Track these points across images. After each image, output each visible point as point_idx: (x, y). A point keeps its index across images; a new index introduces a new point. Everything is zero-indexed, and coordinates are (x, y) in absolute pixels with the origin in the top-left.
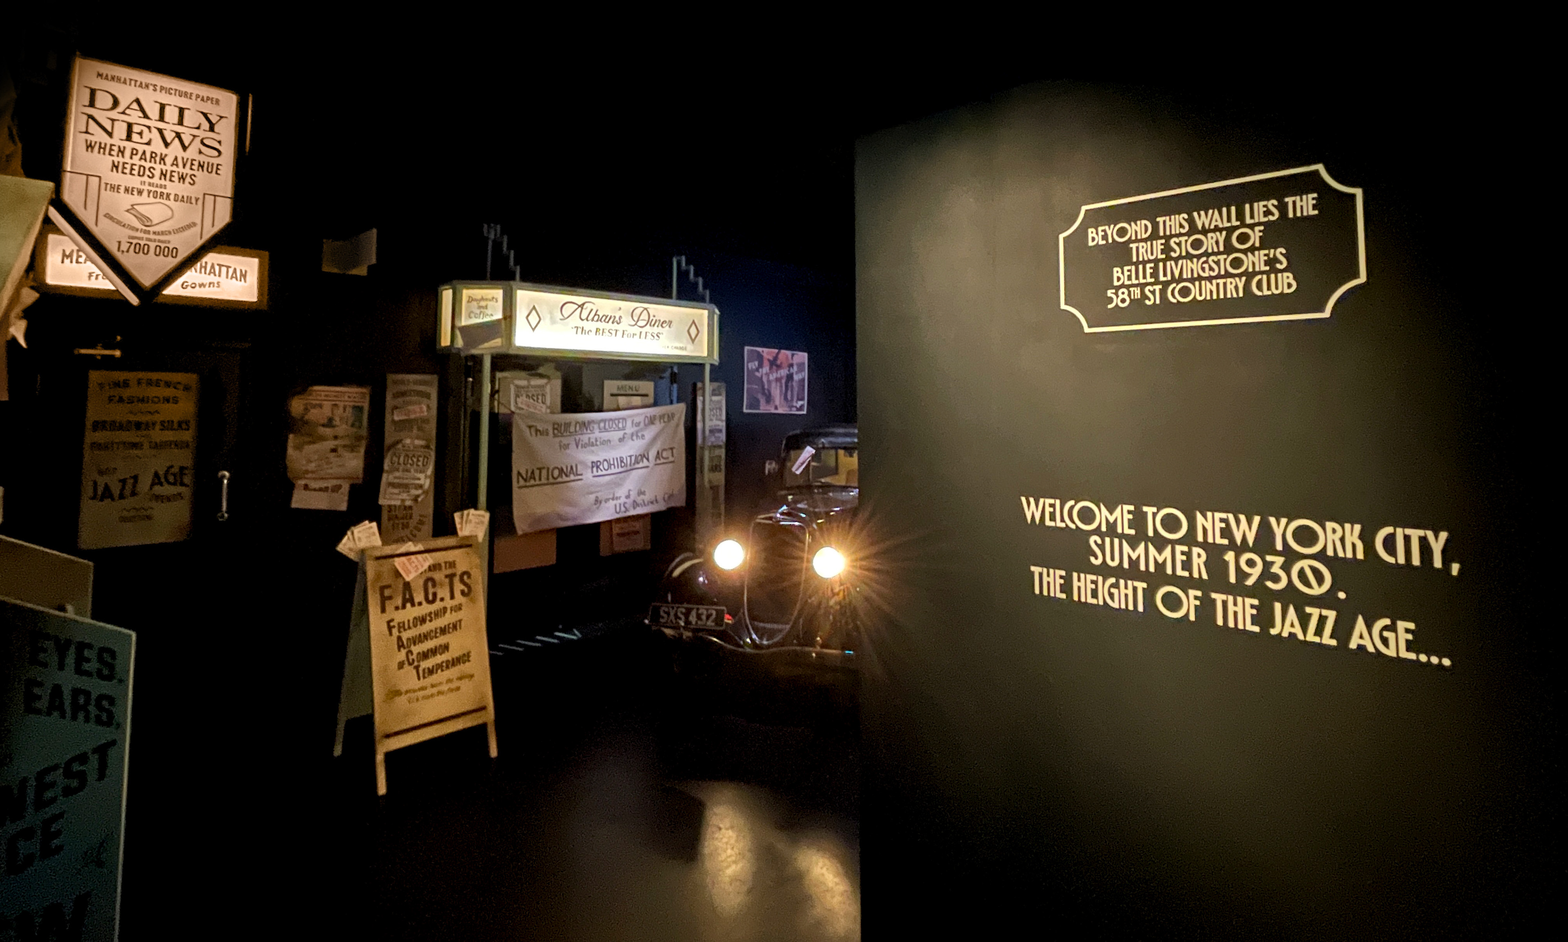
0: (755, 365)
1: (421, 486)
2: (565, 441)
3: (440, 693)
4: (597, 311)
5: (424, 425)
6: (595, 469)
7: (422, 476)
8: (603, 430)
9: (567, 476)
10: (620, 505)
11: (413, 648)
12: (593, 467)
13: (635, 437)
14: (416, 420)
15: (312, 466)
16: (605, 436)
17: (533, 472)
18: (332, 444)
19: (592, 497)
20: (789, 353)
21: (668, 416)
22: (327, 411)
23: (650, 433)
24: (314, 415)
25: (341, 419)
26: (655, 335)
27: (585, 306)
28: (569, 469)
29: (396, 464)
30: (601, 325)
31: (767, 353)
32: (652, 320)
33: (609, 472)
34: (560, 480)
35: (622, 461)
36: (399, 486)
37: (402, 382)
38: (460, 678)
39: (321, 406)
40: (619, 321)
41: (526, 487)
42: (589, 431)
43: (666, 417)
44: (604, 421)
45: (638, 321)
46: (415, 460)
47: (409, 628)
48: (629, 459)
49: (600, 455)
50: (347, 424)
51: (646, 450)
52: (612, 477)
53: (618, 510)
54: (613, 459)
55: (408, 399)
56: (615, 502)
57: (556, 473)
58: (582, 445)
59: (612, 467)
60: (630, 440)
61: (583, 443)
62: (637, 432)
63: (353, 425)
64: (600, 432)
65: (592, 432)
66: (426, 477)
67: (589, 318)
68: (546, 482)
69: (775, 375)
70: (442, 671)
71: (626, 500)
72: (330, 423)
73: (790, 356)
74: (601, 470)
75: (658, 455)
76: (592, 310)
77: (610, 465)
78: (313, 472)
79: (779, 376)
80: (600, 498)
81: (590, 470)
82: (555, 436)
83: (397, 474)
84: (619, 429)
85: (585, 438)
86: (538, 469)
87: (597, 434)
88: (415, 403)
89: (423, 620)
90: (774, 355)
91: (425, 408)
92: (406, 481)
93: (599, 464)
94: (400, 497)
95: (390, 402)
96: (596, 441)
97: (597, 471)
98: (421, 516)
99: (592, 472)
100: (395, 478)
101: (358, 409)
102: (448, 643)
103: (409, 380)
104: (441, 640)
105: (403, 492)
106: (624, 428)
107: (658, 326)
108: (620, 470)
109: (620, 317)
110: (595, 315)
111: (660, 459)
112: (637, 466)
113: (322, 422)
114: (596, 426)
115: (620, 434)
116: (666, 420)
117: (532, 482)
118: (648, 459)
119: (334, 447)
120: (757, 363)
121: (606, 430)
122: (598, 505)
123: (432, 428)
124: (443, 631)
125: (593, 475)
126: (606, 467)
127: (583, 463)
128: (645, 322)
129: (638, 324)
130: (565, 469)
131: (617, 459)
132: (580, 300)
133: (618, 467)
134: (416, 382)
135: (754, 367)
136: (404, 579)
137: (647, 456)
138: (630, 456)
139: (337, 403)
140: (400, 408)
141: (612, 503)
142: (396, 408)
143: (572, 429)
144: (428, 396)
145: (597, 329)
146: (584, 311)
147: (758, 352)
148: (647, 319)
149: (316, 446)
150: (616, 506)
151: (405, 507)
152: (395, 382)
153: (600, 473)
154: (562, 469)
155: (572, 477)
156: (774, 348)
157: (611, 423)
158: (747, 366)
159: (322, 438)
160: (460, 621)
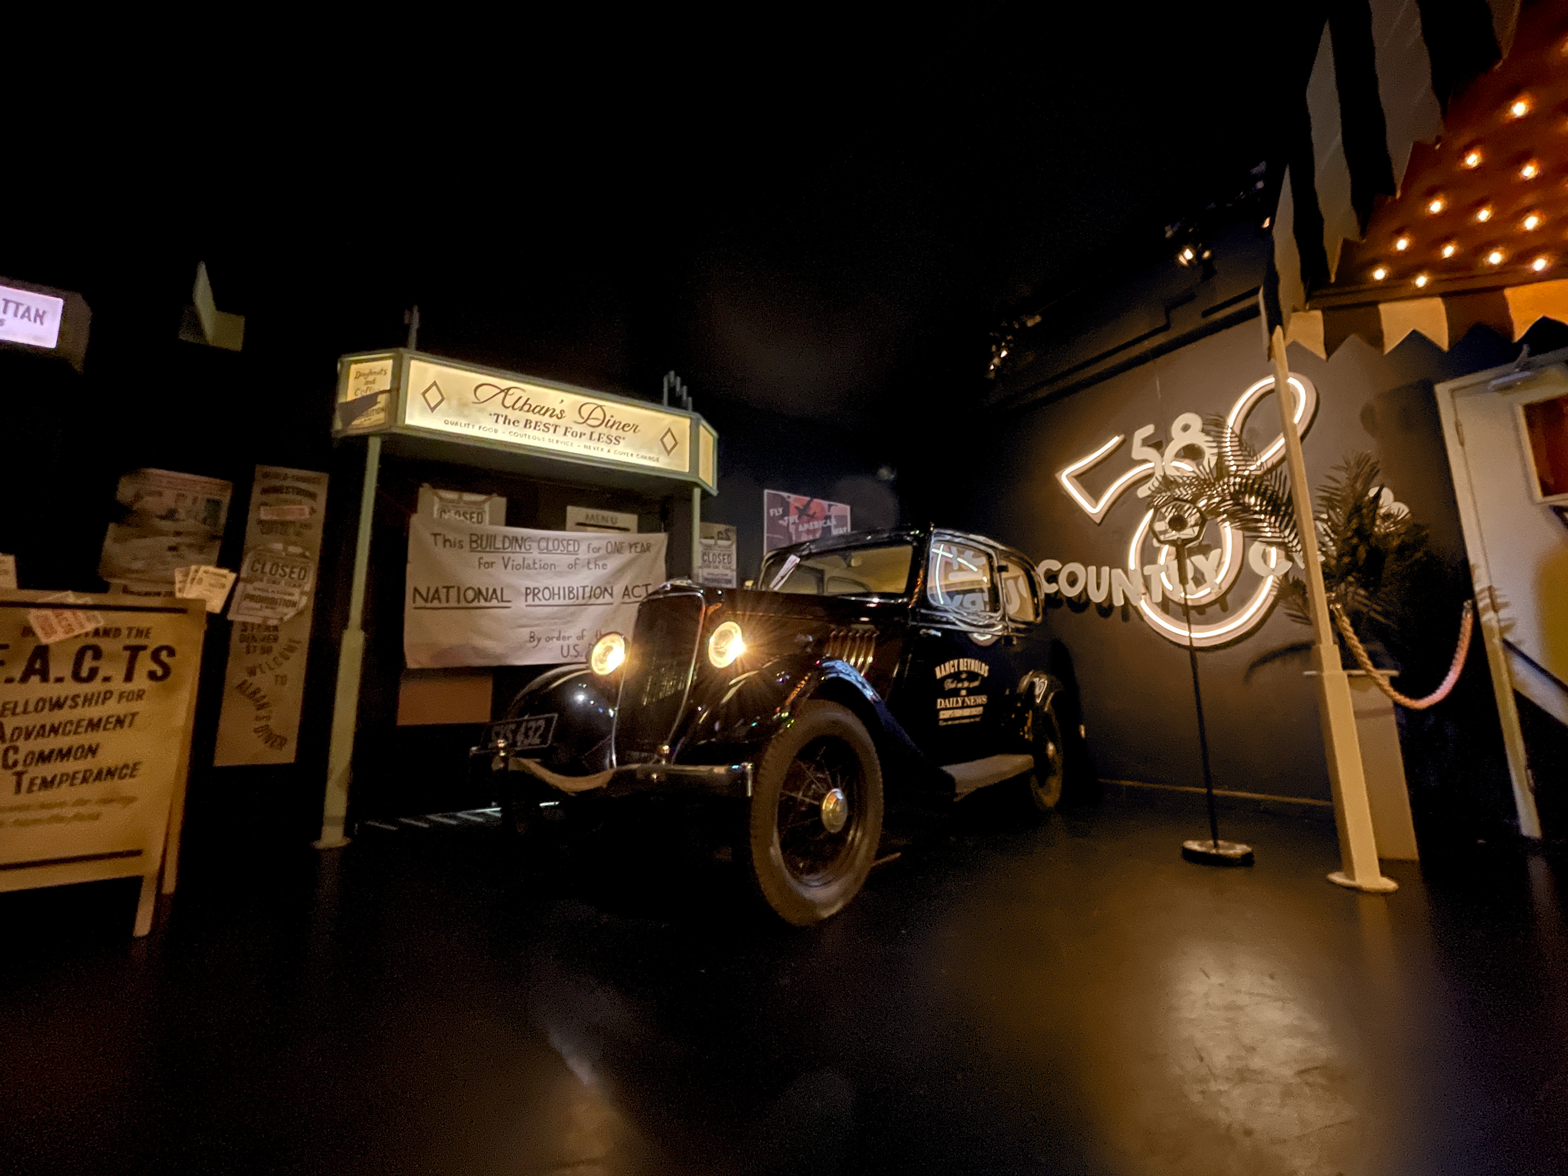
0: (778, 512)
1: (294, 604)
2: (487, 557)
3: (59, 819)
4: (528, 399)
5: (304, 531)
6: (530, 597)
7: (297, 591)
8: (545, 551)
9: (486, 600)
10: (569, 646)
11: (20, 743)
12: (527, 595)
13: (592, 566)
14: (293, 523)
15: (138, 565)
16: (548, 558)
17: (437, 591)
18: (174, 541)
19: (527, 631)
20: (825, 503)
21: (643, 545)
22: (168, 500)
23: (614, 562)
24: (149, 503)
25: (188, 512)
26: (613, 439)
27: (511, 392)
28: (490, 592)
29: (259, 572)
30: (530, 416)
31: (795, 500)
32: (609, 421)
33: (551, 602)
34: (475, 604)
35: (570, 592)
36: (260, 599)
37: (277, 476)
38: (106, 801)
39: (160, 494)
40: (559, 416)
41: (425, 608)
42: (523, 550)
43: (639, 546)
44: (547, 540)
45: (588, 419)
46: (288, 570)
47: (25, 712)
48: (581, 590)
49: (540, 581)
50: (195, 518)
51: (608, 583)
52: (556, 608)
53: (565, 654)
54: (559, 588)
55: (283, 496)
56: (561, 642)
57: (470, 594)
58: (513, 565)
59: (556, 597)
60: (586, 568)
61: (515, 563)
62: (596, 560)
63: (204, 521)
64: (540, 553)
65: (528, 551)
66: (302, 593)
67: (517, 406)
68: (456, 605)
69: (806, 526)
70: (72, 785)
71: (577, 642)
72: (171, 515)
73: (826, 507)
74: (540, 600)
75: (626, 592)
76: (520, 398)
77: (552, 595)
78: (137, 571)
79: (811, 528)
80: (537, 635)
81: (523, 598)
82: (472, 550)
83: (257, 584)
84: (569, 553)
85: (518, 558)
86: (444, 587)
87: (535, 554)
88: (293, 502)
89: (58, 705)
90: (805, 503)
91: (307, 510)
92: (270, 595)
93: (536, 591)
94: (261, 613)
95: (256, 495)
96: (534, 563)
97: (534, 600)
98: (290, 640)
99: (526, 600)
100: (255, 589)
101: (215, 504)
102: (98, 746)
103: (286, 475)
104: (87, 739)
105: (267, 608)
106: (575, 553)
107: (617, 429)
108: (567, 602)
109: (562, 411)
110: (525, 404)
111: (630, 598)
112: (593, 601)
113: (158, 513)
114: (535, 545)
115: (571, 559)
116: (639, 550)
117: (436, 603)
118: (611, 595)
119: (175, 544)
120: (781, 510)
121: (549, 552)
122: (535, 643)
123: (316, 535)
124: (93, 725)
125: (527, 604)
126: (547, 595)
127: (515, 589)
128: (599, 422)
129: (589, 422)
130: (484, 592)
131: (564, 588)
132: (505, 384)
133: (564, 598)
134: (298, 479)
135: (777, 514)
136: (38, 639)
137: (610, 591)
138: (584, 587)
139: (184, 492)
140: (271, 506)
141: (556, 644)
142: (265, 504)
143: (499, 545)
144: (312, 496)
145: (527, 421)
146: (508, 397)
147: (783, 498)
148: (602, 418)
149: (148, 541)
150: (562, 647)
151: (268, 628)
152: (266, 475)
153: (537, 602)
154: (480, 592)
155: (494, 603)
156: (805, 495)
157: (556, 543)
158: (768, 513)
159: (159, 533)
160: (134, 715)
